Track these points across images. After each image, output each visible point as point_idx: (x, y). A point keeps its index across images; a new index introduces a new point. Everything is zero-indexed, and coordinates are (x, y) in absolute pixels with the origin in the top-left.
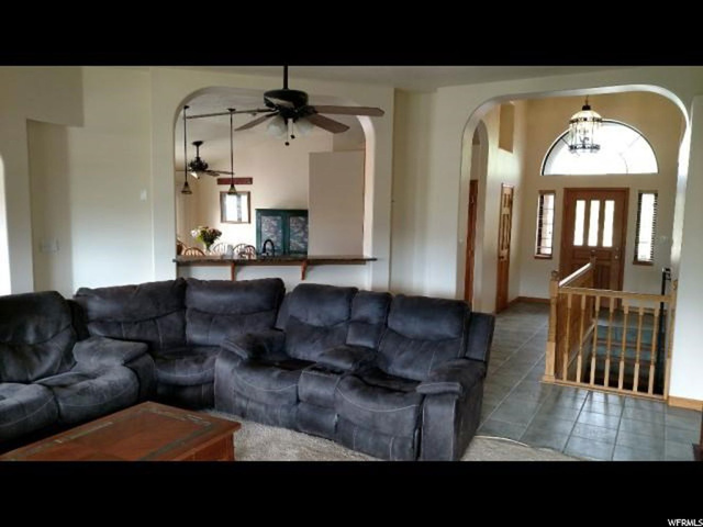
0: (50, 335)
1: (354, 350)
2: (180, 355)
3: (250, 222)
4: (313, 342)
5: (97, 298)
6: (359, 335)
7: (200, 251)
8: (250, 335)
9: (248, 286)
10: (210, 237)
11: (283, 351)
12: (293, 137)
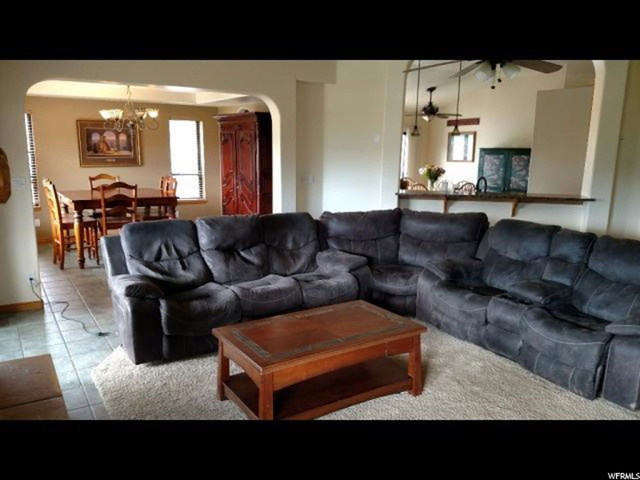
0: (302, 245)
1: (548, 286)
2: (393, 270)
3: (473, 160)
4: (509, 274)
5: (335, 220)
6: (555, 272)
7: (424, 186)
8: (449, 261)
9: (454, 218)
10: (435, 175)
11: (479, 278)
12: (500, 81)
